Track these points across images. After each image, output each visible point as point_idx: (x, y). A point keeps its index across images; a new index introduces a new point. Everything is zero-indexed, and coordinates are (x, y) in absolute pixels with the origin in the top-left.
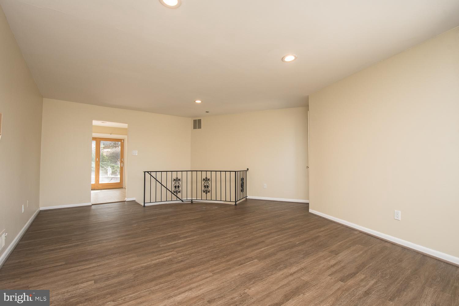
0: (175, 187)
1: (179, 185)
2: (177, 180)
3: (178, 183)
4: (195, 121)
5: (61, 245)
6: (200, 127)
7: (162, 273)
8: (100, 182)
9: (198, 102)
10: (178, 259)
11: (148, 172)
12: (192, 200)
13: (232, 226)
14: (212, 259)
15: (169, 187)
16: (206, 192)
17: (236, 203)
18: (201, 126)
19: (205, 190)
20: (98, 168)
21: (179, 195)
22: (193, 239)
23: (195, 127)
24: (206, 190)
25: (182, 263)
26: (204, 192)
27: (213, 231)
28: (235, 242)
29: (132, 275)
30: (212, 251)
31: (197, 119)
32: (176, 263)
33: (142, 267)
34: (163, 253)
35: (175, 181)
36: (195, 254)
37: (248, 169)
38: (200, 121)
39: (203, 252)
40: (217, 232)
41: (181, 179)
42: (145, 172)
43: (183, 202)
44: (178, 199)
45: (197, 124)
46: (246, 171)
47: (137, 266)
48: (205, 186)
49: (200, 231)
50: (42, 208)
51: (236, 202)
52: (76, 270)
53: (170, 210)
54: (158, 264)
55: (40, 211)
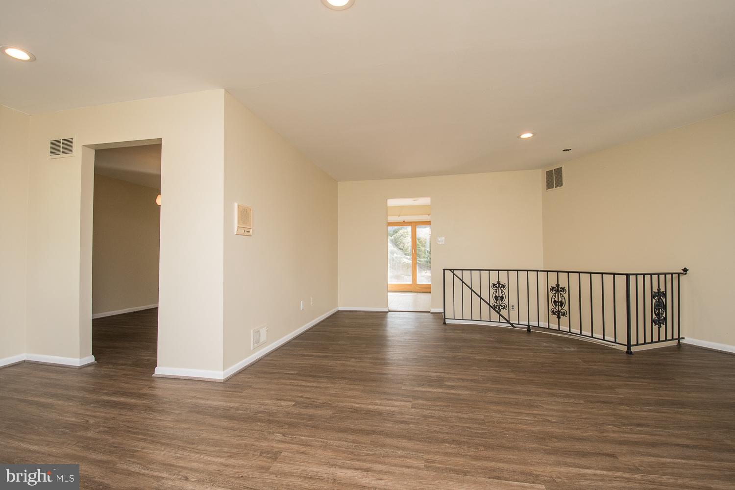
0: (496, 297)
1: (504, 296)
2: (499, 286)
3: (500, 291)
4: (549, 174)
5: (314, 352)
6: (559, 183)
7: (362, 427)
8: (418, 283)
9: (527, 135)
10: (403, 416)
11: (450, 270)
12: (529, 326)
13: (567, 396)
14: (454, 441)
15: (485, 296)
16: (559, 314)
17: (629, 348)
18: (562, 182)
19: (555, 310)
20: (415, 262)
21: (504, 312)
22: (459, 394)
23: (549, 186)
24: (558, 309)
25: (403, 426)
26: (554, 313)
27: (513, 392)
28: (536, 429)
29: (331, 413)
30: (470, 428)
31: (553, 168)
32: (395, 422)
33: (351, 408)
34: (394, 398)
35: (496, 287)
36: (436, 420)
37: (685, 270)
38: (559, 171)
39: (453, 422)
40: (519, 397)
41: (506, 285)
42: (444, 270)
43: (513, 326)
44: (502, 320)
45: (554, 178)
46: (679, 274)
47: (347, 404)
48: (555, 302)
49: (488, 385)
50: (340, 308)
51: (629, 345)
52: (296, 384)
53: (477, 336)
54: (372, 411)
55: (339, 311)
